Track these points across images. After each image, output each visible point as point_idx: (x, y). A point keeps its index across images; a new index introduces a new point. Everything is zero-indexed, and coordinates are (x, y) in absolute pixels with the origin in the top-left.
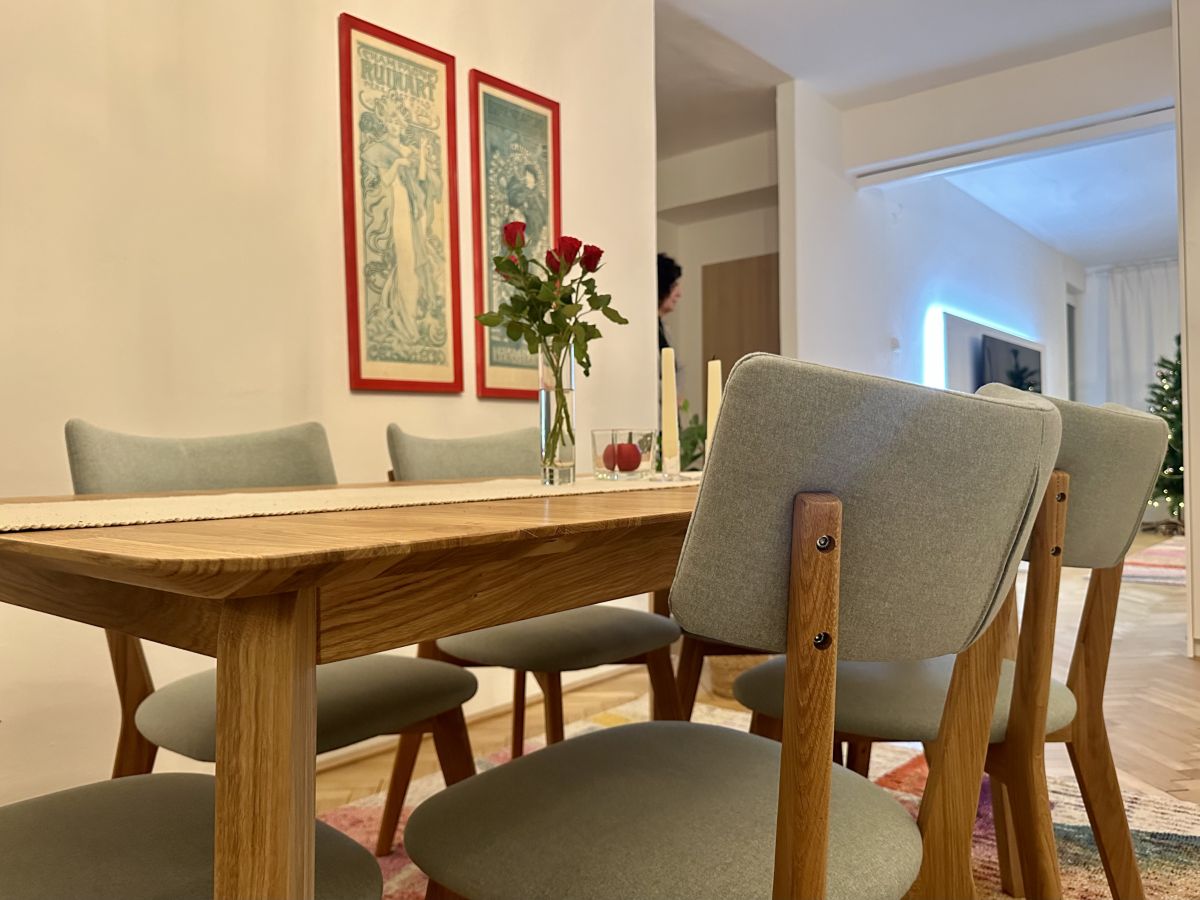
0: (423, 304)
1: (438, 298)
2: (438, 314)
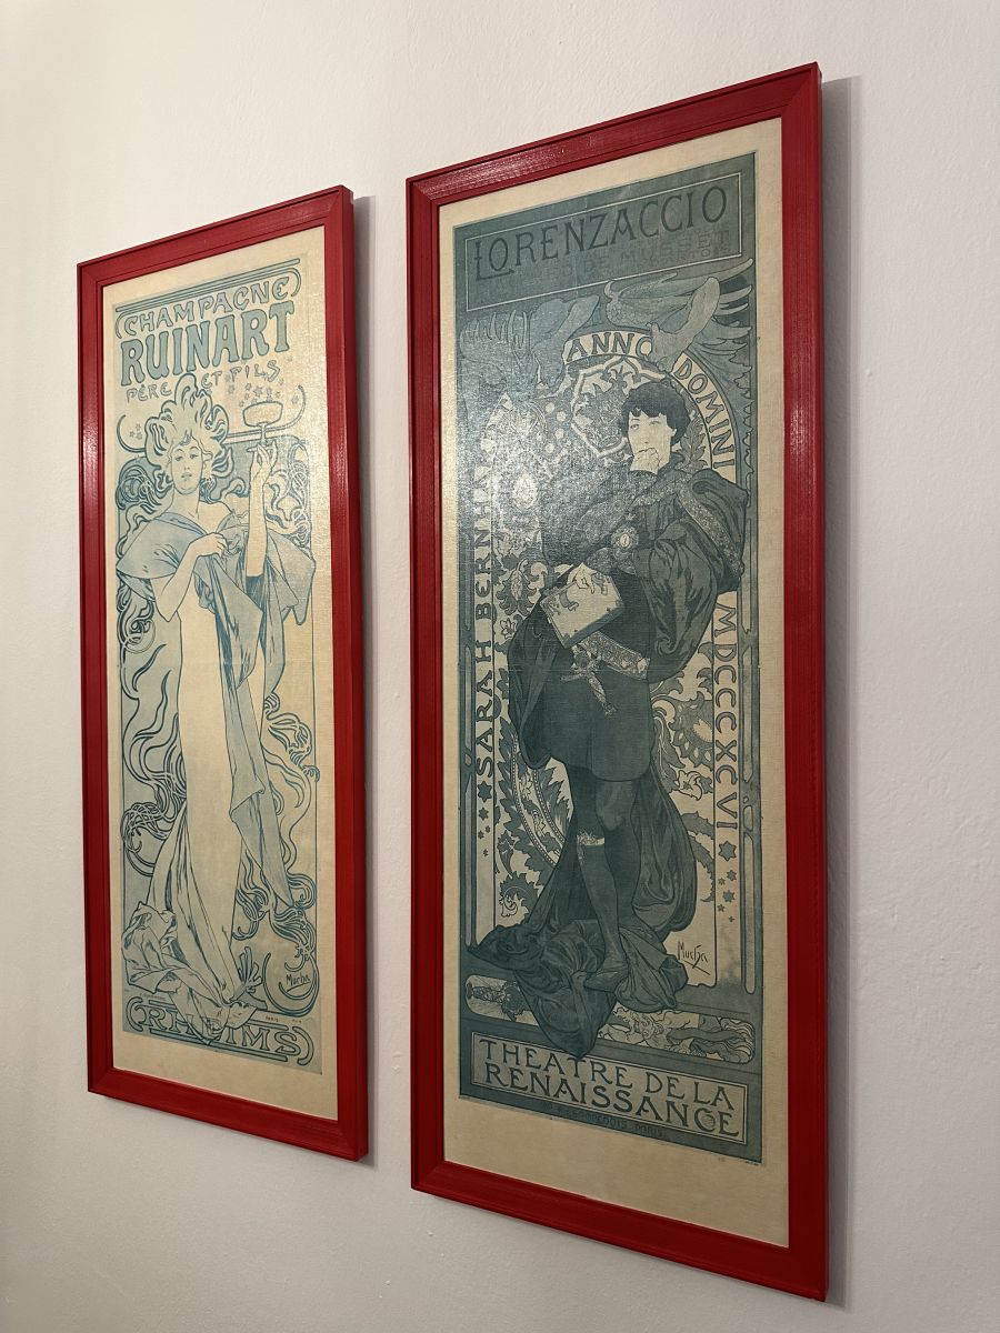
0: (250, 899)
1: (293, 881)
2: (292, 925)
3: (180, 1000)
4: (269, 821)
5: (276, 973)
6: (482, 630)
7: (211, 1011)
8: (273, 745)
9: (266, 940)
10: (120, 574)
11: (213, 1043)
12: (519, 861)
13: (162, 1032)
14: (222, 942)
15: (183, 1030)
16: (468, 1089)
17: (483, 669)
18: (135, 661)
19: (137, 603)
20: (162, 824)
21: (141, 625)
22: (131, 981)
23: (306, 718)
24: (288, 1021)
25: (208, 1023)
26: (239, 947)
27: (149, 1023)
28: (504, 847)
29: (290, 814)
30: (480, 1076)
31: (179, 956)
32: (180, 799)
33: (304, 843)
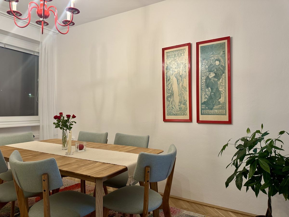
3: (173, 112)
4: (182, 96)
5: (183, 108)
6: (203, 78)
7: (176, 112)
8: (183, 89)
9: (182, 105)
10: (166, 76)
11: (177, 115)
12: (206, 96)
13: (171, 115)
14: (178, 106)
15: (173, 114)
16: (202, 114)
17: (203, 81)
18: (168, 83)
19: (168, 78)
20: (171, 97)
21: (169, 80)
22: (168, 111)
23: (186, 87)
24: (184, 112)
25: (176, 113)
26: (179, 106)
27: (169, 114)
28: (205, 95)
29: (184, 95)
30: (203, 113)
31: (173, 108)
32: (173, 95)
33: (186, 97)
